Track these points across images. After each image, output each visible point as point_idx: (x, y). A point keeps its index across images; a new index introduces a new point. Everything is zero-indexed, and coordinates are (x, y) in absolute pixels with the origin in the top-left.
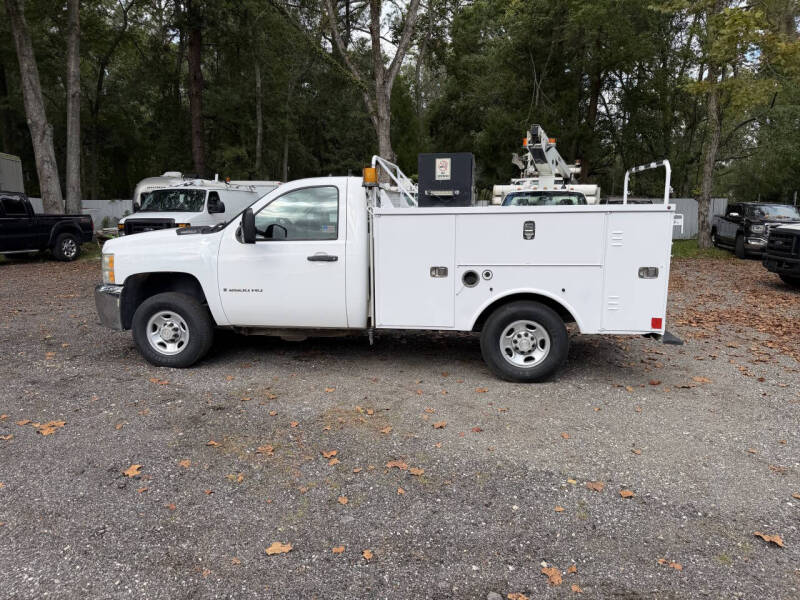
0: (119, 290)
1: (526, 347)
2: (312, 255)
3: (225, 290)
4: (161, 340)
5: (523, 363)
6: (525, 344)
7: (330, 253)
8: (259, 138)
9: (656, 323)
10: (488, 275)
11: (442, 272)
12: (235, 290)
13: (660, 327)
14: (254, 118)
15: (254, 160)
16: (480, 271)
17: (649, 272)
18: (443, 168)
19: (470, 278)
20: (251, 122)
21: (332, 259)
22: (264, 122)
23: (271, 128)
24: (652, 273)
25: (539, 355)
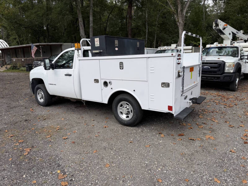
0: (31, 83)
2: (66, 74)
3: (49, 84)
4: (40, 98)
5: (126, 118)
7: (70, 73)
8: (147, 34)
10: (110, 83)
11: (97, 81)
13: (172, 110)
16: (108, 82)
18: (97, 42)
19: (106, 84)
20: (145, 29)
21: (70, 75)
22: (148, 28)
24: (167, 85)
25: (131, 116)
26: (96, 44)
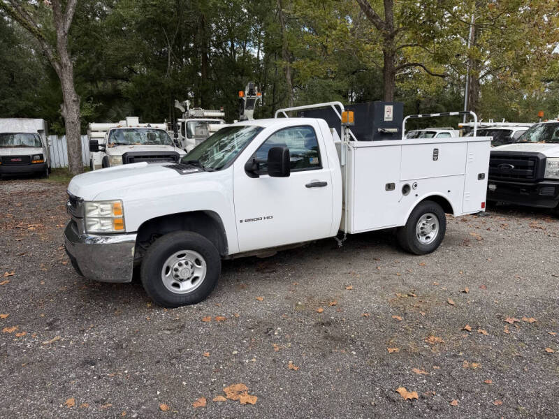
0: (134, 237)
1: (428, 231)
2: (309, 182)
3: (241, 221)
4: (173, 281)
5: (425, 241)
7: (322, 180)
9: (482, 205)
10: (416, 186)
11: (390, 187)
12: (250, 220)
13: (484, 207)
16: (411, 184)
17: (482, 176)
18: (389, 113)
19: (406, 189)
21: (322, 185)
25: (432, 235)
26: (386, 116)
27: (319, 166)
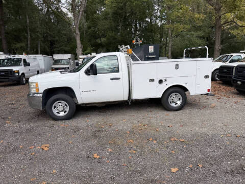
0: (41, 95)
1: (176, 101)
2: (112, 78)
3: (82, 92)
4: (57, 111)
5: (174, 105)
6: (175, 100)
7: (118, 77)
8: (29, 40)
9: (209, 90)
10: (166, 80)
11: (152, 80)
12: (86, 91)
14: (27, 33)
15: (28, 47)
16: (163, 79)
17: (207, 77)
18: (151, 49)
19: (161, 82)
20: (26, 34)
23: (33, 36)
25: (179, 103)
27: (118, 71)
